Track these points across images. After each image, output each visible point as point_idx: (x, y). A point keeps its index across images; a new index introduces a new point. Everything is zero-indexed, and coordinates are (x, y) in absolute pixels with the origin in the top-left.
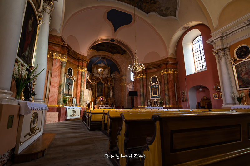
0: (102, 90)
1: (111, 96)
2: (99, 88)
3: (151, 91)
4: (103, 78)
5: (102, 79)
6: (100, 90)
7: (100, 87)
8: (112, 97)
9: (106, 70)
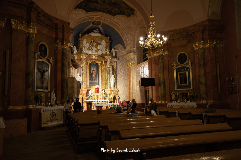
0: (98, 75)
3: (177, 77)
6: (94, 76)
7: (94, 70)
9: (102, 43)
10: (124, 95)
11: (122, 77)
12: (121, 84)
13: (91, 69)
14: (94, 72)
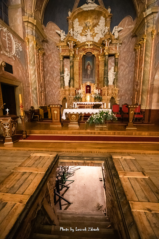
0: (94, 71)
1: (111, 83)
2: (87, 67)
4: (94, 44)
5: (92, 47)
6: (89, 72)
7: (89, 64)
8: (114, 83)
9: (101, 21)
10: (126, 95)
11: (127, 70)
12: (124, 80)
13: (86, 63)
14: (89, 67)
